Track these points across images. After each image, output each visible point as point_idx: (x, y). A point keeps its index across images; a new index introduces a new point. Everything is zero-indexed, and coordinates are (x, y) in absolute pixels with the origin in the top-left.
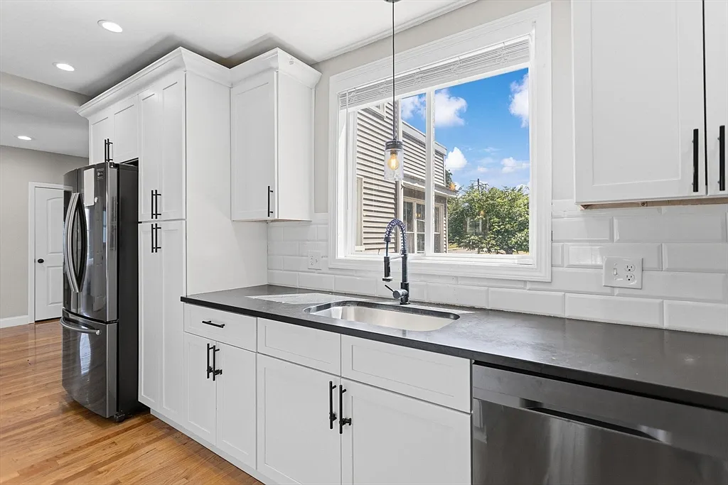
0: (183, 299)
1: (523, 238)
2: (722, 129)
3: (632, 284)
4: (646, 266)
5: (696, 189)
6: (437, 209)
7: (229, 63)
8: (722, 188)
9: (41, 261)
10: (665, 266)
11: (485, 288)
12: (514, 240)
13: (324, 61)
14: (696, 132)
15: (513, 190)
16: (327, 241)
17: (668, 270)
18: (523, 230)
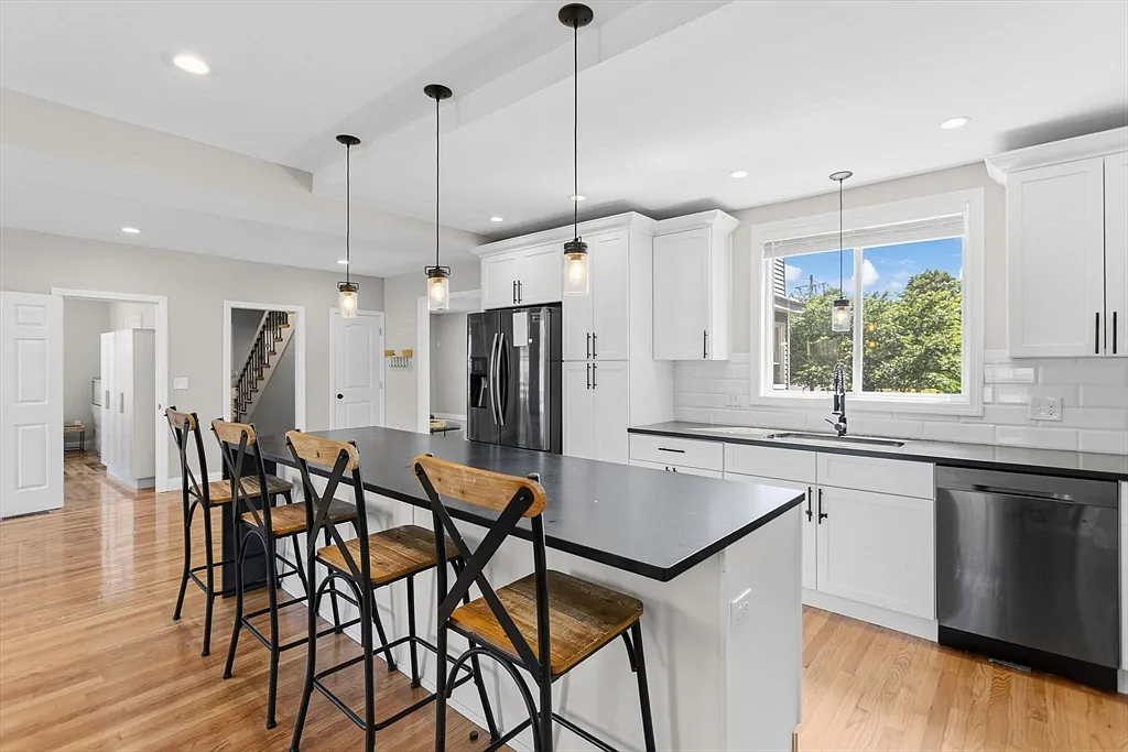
0: (630, 430)
1: (892, 370)
2: (1115, 314)
3: (1055, 417)
4: (1065, 403)
5: (1097, 352)
6: (776, 330)
7: (658, 216)
8: (1115, 352)
9: (340, 396)
10: (1081, 403)
11: (920, 423)
12: (878, 373)
13: (741, 210)
14: (1098, 314)
15: (874, 296)
16: (749, 379)
17: (1083, 407)
18: (892, 357)
